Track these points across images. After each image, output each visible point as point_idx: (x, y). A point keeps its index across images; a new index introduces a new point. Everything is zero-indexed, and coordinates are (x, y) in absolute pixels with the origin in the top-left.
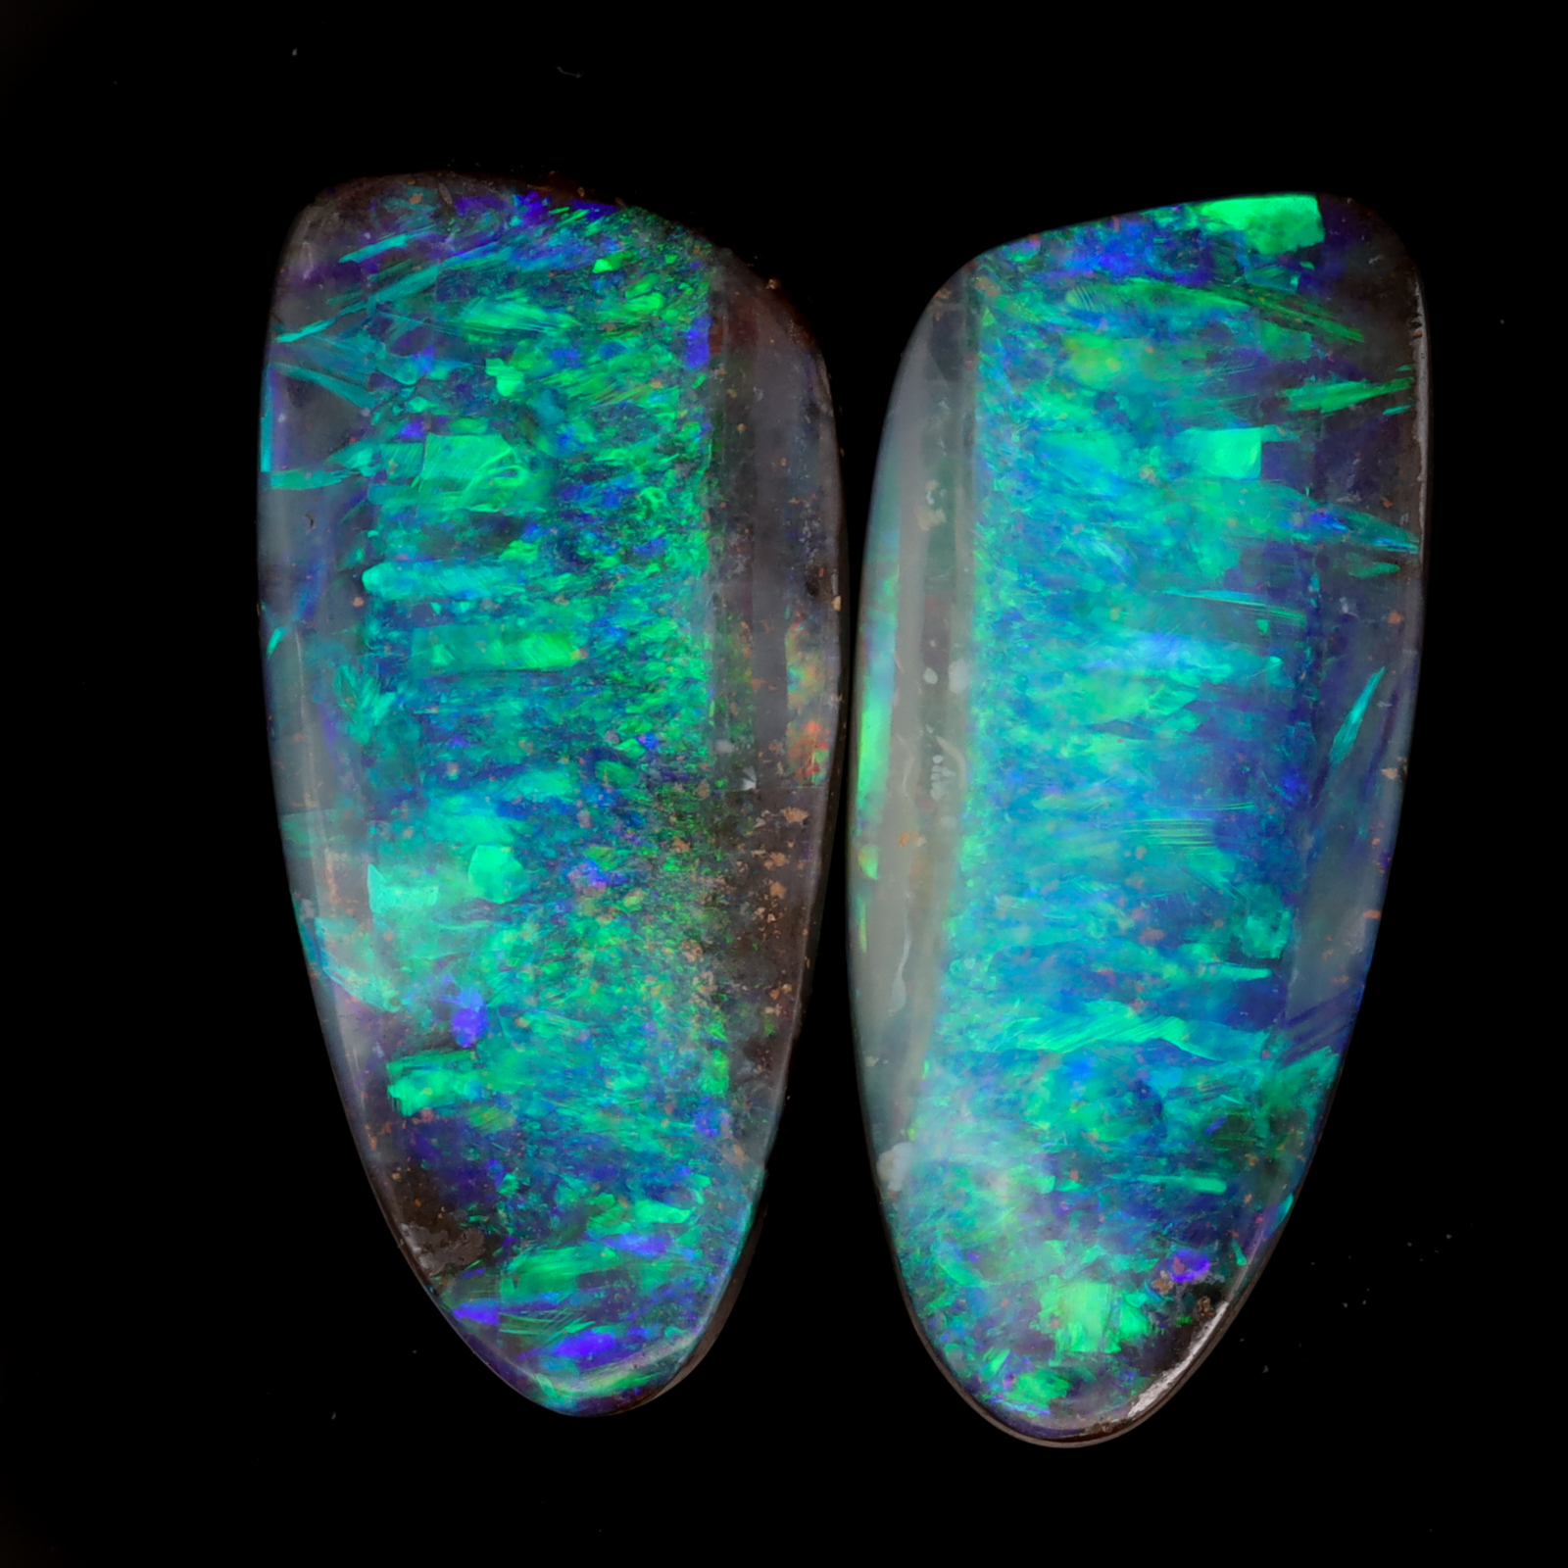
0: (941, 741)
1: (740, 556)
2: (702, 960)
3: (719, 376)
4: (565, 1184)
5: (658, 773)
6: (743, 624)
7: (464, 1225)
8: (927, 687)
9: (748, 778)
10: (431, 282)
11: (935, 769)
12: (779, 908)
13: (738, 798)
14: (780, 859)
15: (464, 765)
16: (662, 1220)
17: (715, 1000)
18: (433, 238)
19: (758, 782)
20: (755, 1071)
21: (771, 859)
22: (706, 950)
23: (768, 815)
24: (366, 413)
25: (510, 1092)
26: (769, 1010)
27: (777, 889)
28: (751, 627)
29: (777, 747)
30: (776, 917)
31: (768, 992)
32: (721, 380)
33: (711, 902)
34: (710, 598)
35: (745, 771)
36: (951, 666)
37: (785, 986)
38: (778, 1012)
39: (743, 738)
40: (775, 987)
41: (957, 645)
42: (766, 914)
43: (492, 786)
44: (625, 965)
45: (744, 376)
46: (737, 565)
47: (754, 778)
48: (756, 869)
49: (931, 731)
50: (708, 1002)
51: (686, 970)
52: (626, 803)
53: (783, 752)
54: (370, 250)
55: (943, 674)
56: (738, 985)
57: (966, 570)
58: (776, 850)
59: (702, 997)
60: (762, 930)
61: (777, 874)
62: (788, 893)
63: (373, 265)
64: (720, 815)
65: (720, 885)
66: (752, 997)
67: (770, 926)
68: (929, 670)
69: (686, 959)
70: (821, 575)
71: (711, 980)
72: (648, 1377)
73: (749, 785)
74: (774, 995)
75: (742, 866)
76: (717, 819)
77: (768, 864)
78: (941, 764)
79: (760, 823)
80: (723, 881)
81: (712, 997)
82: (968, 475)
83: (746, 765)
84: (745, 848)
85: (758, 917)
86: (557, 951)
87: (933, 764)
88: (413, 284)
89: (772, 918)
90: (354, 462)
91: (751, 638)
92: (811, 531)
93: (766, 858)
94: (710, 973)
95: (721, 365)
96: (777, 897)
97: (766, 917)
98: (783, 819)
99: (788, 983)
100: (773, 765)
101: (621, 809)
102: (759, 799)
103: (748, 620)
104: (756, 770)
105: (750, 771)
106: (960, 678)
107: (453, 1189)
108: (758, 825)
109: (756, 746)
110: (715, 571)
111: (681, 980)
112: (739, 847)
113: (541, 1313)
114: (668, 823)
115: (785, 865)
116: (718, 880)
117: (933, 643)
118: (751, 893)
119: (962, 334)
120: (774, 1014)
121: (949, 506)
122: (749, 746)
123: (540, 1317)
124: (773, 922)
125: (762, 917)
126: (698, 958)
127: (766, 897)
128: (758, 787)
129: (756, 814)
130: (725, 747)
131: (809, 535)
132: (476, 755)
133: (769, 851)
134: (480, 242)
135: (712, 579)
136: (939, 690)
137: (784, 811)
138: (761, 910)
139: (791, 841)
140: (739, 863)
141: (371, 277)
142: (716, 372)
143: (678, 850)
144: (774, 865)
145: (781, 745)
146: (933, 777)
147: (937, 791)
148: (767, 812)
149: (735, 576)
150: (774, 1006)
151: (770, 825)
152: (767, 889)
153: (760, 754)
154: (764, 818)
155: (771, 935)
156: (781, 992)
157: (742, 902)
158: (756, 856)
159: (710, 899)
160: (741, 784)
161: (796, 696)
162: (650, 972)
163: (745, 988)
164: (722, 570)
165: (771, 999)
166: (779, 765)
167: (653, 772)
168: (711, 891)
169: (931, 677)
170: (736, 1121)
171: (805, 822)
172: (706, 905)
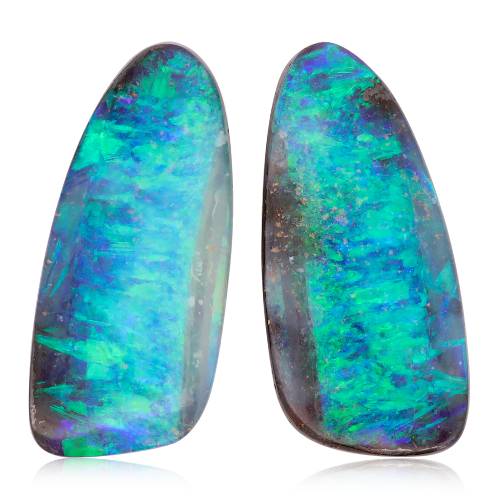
0: (199, 280)
1: (303, 334)
2: (301, 198)
3: (317, 393)
4: (338, 119)
5: (322, 259)
6: (299, 311)
7: (370, 101)
8: (202, 299)
9: (292, 261)
10: (416, 414)
11: (201, 271)
12: (277, 219)
13: (295, 254)
14: (279, 235)
15: (387, 254)
16: (305, 111)
17: (295, 186)
18: (417, 428)
19: (289, 259)
20: (279, 163)
21: (281, 235)
22: (300, 202)
23: (285, 249)
24: (433, 368)
25: (360, 147)
26: (277, 184)
27: (278, 225)
28: (297, 311)
29: (284, 272)
30: (278, 216)
31: (278, 190)
32: (316, 392)
33: (300, 217)
34: (312, 319)
35: (293, 263)
36: (194, 305)
37: (272, 193)
38: (273, 184)
39: (296, 274)
40: (275, 192)
41: (192, 312)
42: (281, 216)
43: (377, 249)
44: (326, 194)
45: (308, 394)
46: (304, 331)
47: (290, 261)
48: (286, 232)
49: (202, 284)
50: (297, 185)
51: (306, 194)
52: (332, 248)
53: (281, 270)
54: (438, 422)
55: (197, 303)
56: (288, 191)
57: (187, 337)
58: (280, 238)
59: (299, 186)
60: (282, 211)
61: (279, 230)
62: (274, 223)
63: (436, 417)
64: (300, 247)
65: (298, 224)
66: (283, 188)
67: (280, 212)
68: (201, 304)
69: (306, 198)
70: (275, 331)
71: (297, 192)
72: (303, 58)
73: (291, 258)
74: (275, 190)
75: (291, 231)
76: (301, 246)
77: (282, 233)
78: (199, 273)
79: (286, 246)
80: (297, 225)
81: (296, 186)
82: (185, 369)
83: (293, 265)
84: (290, 237)
85: (284, 215)
86: (349, 196)
87: (202, 273)
88: (422, 412)
89: (279, 215)
90: (435, 351)
91: (297, 307)
92: (280, 345)
93: (283, 235)
94: (298, 194)
95: (316, 397)
96: (278, 222)
97: (281, 215)
98: (279, 249)
99: (271, 194)
100: (284, 266)
101: (334, 246)
102: (288, 255)
103: (298, 313)
104: (290, 264)
105: (292, 263)
106: (191, 301)
107: (375, 113)
108: (287, 245)
109: (291, 272)
110: (311, 328)
111: (307, 191)
112: (292, 237)
113: (341, 75)
114: (317, 243)
115: (277, 233)
116: (298, 226)
117: (200, 313)
118: (287, 222)
119: (184, 416)
120: (275, 183)
121: (192, 359)
122: (293, 271)
123: (341, 73)
124: (279, 214)
125: (282, 215)
126: (302, 199)
127: (282, 222)
128: (289, 258)
129: (288, 249)
130: (301, 270)
131: (281, 343)
132: (383, 258)
133: (282, 237)
134: (401, 429)
135: (312, 326)
136: (198, 298)
137: (279, 251)
138: (283, 217)
139: (275, 241)
140: (292, 232)
141: (436, 413)
142: (318, 394)
143: (313, 234)
144: (280, 232)
145: (282, 273)
146: (202, 268)
147: (200, 264)
148: (284, 250)
149: (304, 327)
150: (275, 186)
151: (283, 246)
152: (282, 225)
153: (289, 269)
154: (285, 248)
155: (279, 209)
156: (273, 191)
157: (289, 219)
158: (286, 235)
159: (300, 219)
160: (294, 259)
161: (279, 289)
162: (318, 193)
163: (286, 191)
164: (308, 329)
165: (276, 188)
166: (282, 266)
167: (324, 259)
168: (300, 222)
169: (201, 302)
170: (283, 146)
171: (271, 248)
172: (301, 217)
